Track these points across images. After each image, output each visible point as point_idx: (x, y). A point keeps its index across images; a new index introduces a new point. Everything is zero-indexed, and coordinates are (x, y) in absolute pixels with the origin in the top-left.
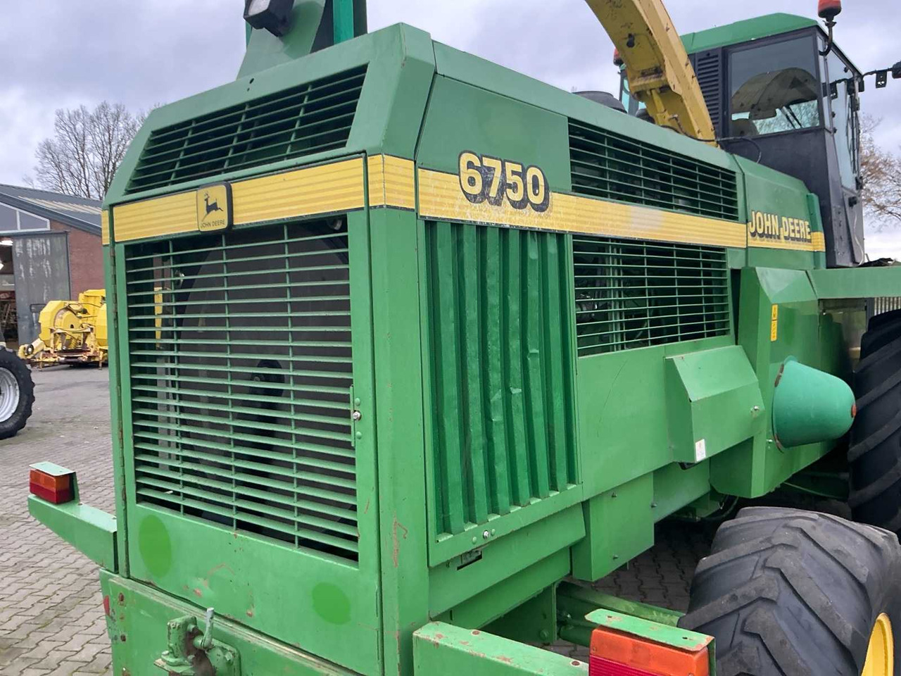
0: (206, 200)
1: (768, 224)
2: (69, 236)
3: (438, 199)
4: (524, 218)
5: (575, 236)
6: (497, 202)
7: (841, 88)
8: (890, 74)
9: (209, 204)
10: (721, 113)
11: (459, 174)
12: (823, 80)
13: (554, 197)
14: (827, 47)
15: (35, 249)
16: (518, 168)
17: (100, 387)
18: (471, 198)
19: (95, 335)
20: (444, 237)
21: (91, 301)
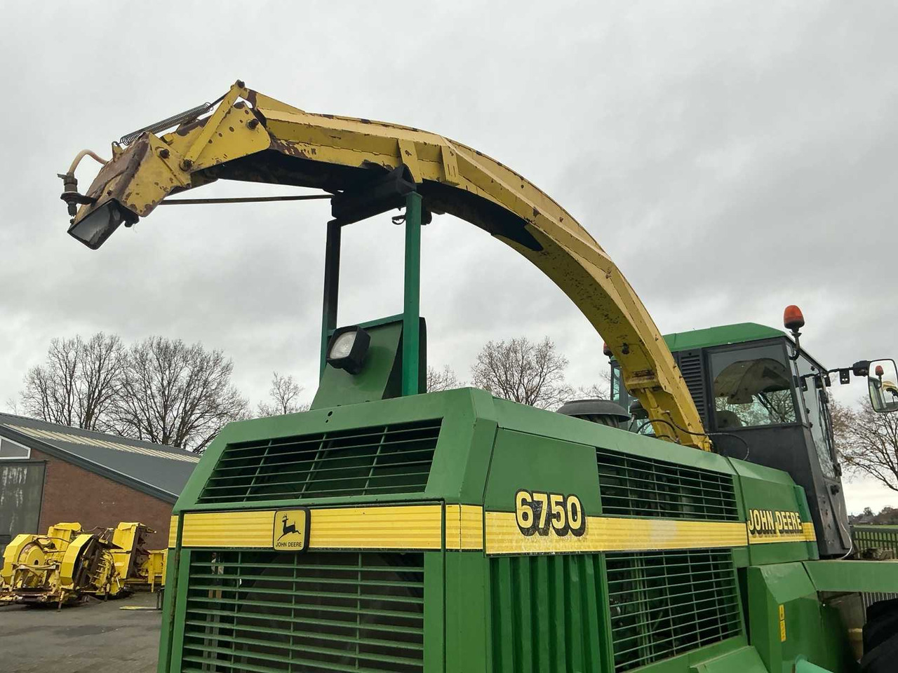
0: (285, 521)
1: (764, 520)
2: (48, 465)
3: (500, 537)
4: (567, 544)
5: (608, 554)
6: (545, 532)
7: (810, 382)
8: (851, 372)
9: (287, 526)
10: (705, 404)
11: (516, 512)
12: (794, 374)
13: (590, 520)
14: (795, 352)
15: (10, 477)
16: (560, 499)
17: (58, 633)
18: (525, 532)
19: (60, 573)
20: (505, 570)
21: (60, 535)
